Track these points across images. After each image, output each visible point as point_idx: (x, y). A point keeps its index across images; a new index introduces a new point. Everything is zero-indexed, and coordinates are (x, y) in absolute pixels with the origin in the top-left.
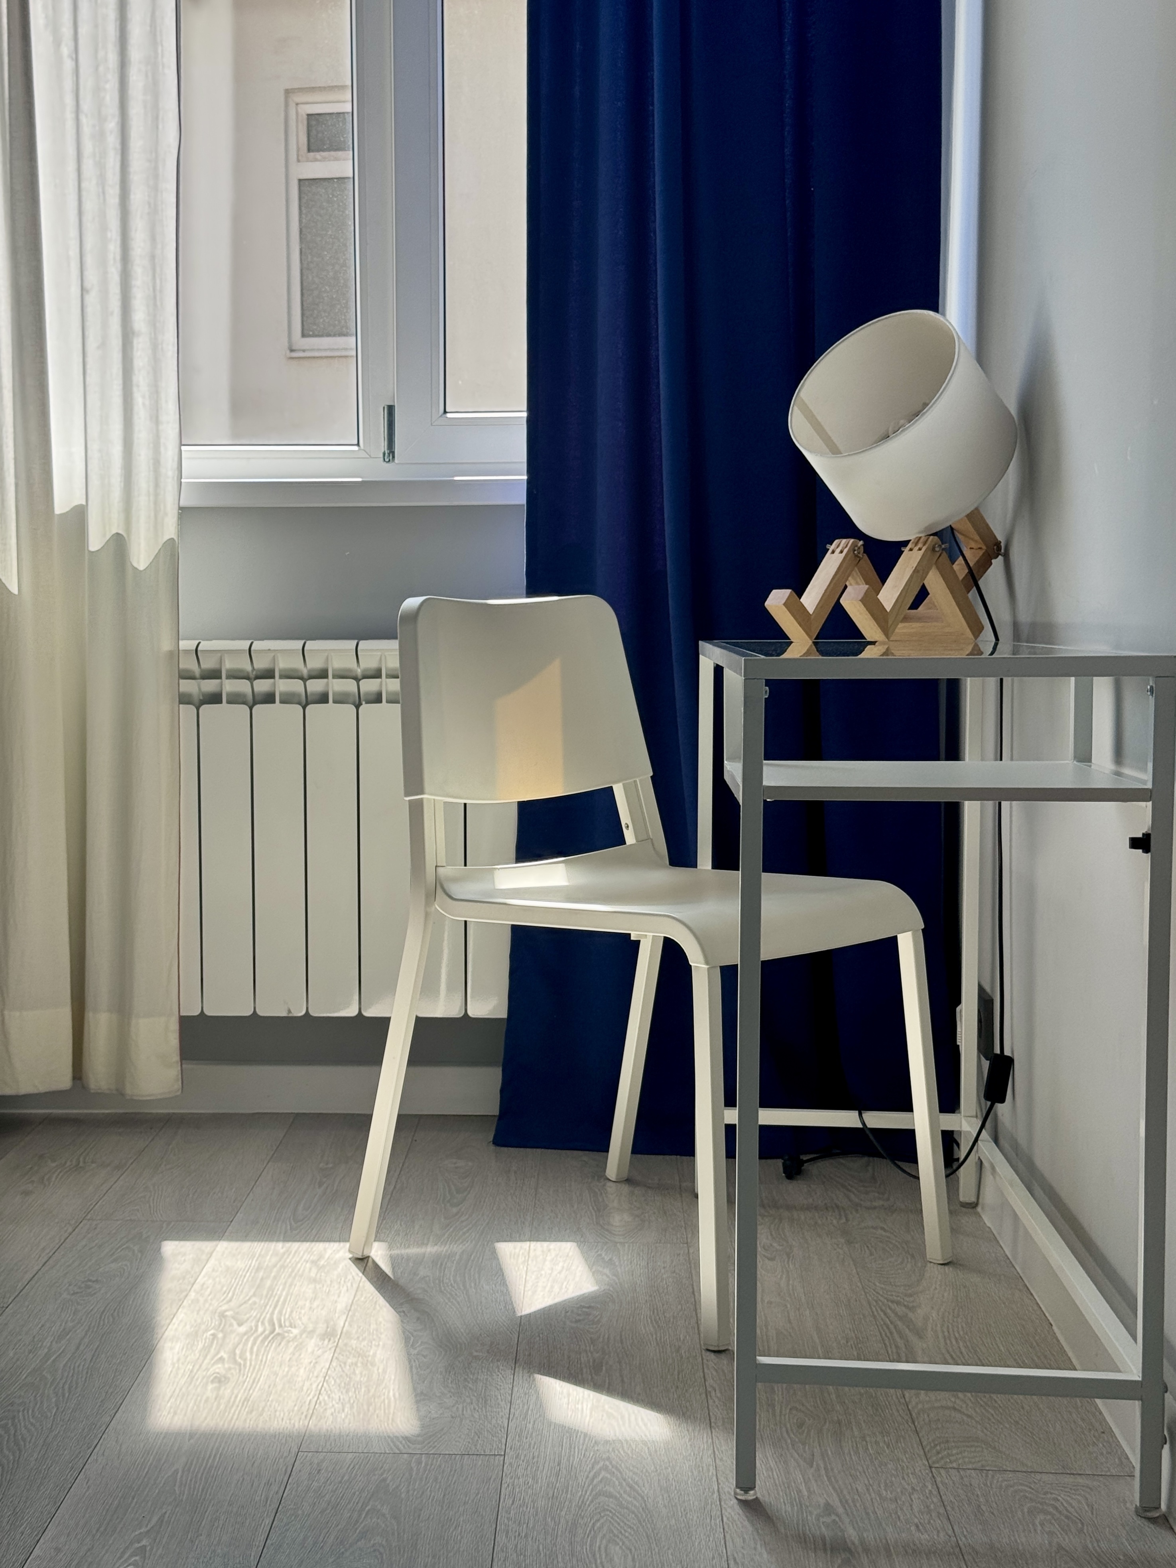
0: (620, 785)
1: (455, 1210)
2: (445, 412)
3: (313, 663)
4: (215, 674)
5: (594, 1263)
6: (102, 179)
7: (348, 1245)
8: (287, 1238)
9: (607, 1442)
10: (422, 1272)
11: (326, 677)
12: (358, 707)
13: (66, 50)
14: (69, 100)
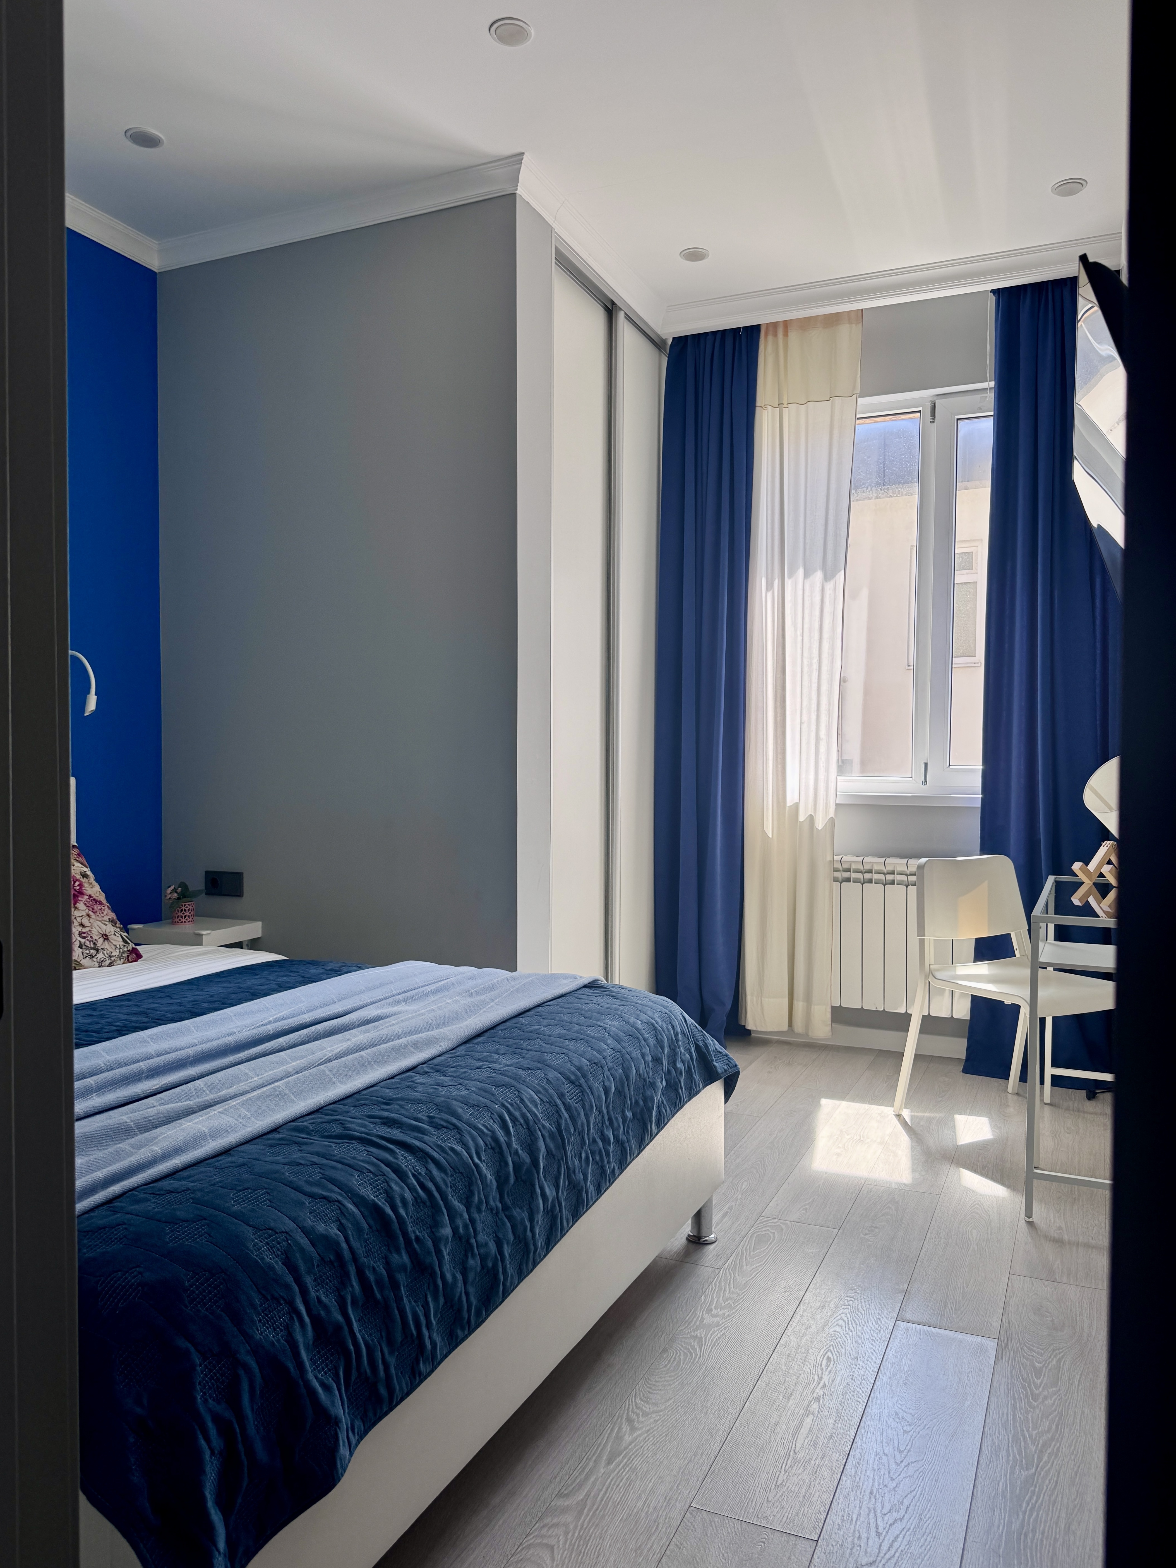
0: (1014, 932)
1: (940, 1099)
2: (950, 765)
3: (890, 868)
4: (848, 870)
5: (993, 1126)
6: (810, 681)
7: (893, 1109)
8: (870, 1103)
9: (981, 1195)
10: (922, 1123)
11: (894, 874)
12: (907, 887)
13: (799, 632)
14: (799, 651)
